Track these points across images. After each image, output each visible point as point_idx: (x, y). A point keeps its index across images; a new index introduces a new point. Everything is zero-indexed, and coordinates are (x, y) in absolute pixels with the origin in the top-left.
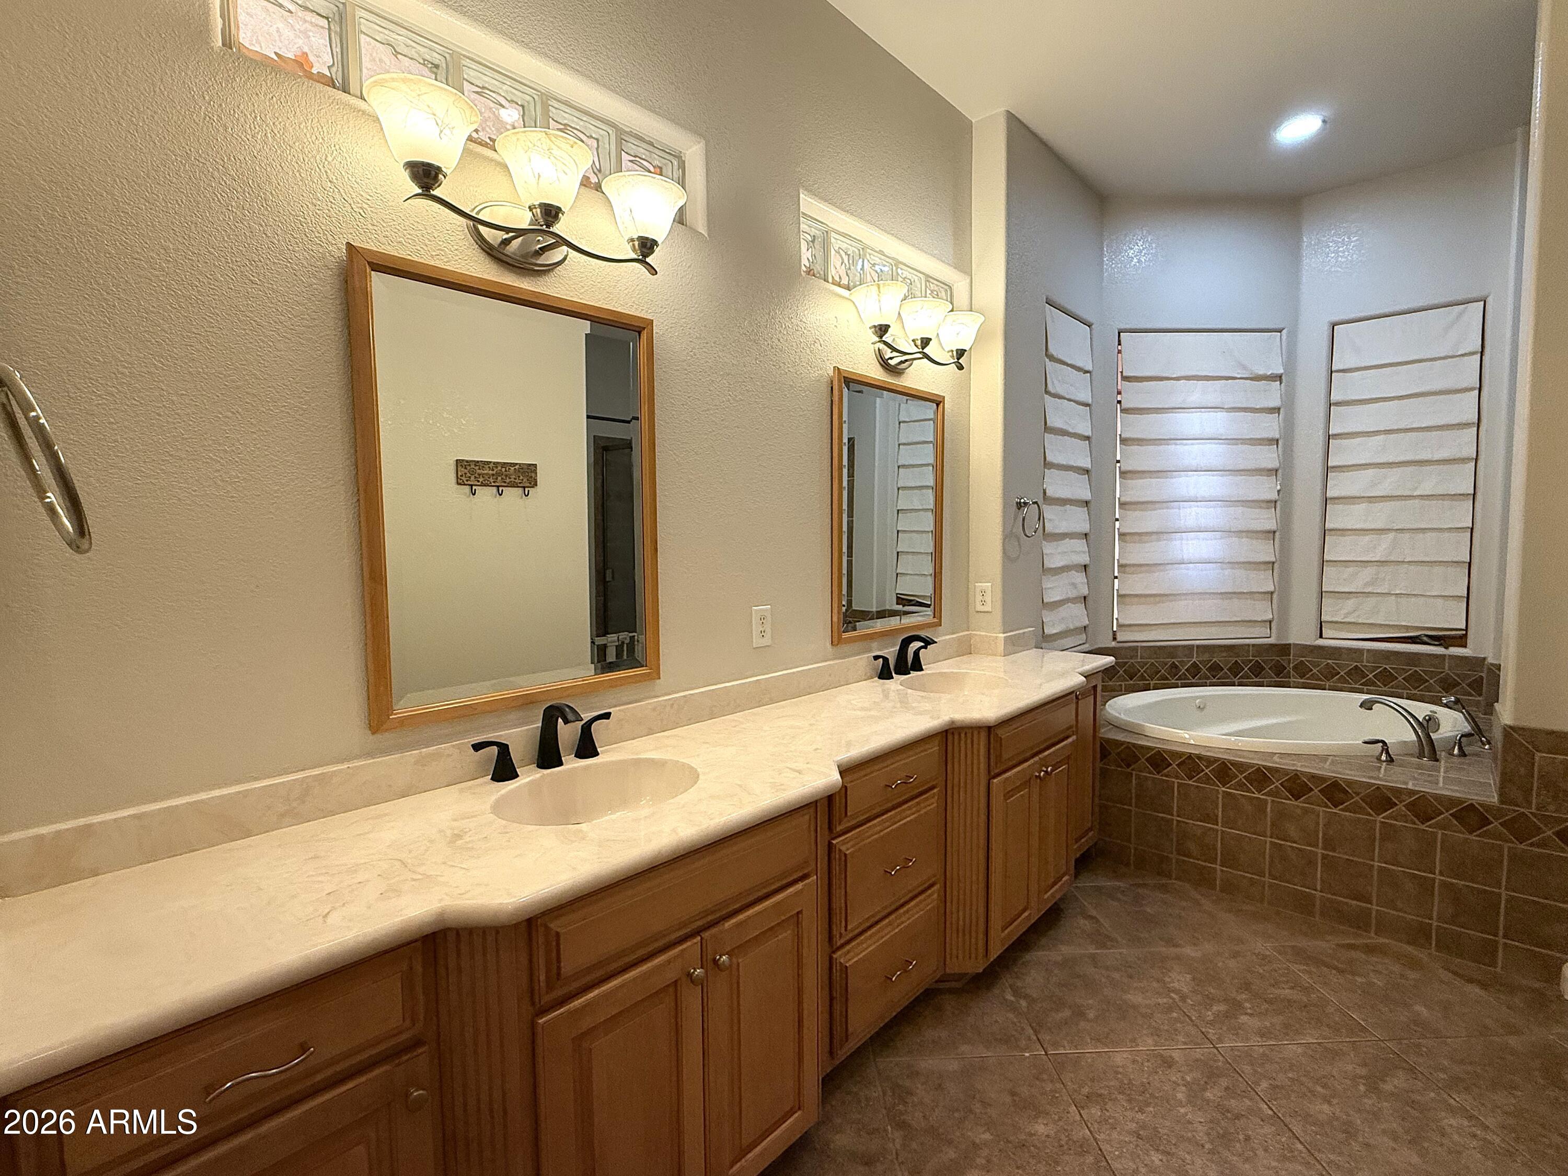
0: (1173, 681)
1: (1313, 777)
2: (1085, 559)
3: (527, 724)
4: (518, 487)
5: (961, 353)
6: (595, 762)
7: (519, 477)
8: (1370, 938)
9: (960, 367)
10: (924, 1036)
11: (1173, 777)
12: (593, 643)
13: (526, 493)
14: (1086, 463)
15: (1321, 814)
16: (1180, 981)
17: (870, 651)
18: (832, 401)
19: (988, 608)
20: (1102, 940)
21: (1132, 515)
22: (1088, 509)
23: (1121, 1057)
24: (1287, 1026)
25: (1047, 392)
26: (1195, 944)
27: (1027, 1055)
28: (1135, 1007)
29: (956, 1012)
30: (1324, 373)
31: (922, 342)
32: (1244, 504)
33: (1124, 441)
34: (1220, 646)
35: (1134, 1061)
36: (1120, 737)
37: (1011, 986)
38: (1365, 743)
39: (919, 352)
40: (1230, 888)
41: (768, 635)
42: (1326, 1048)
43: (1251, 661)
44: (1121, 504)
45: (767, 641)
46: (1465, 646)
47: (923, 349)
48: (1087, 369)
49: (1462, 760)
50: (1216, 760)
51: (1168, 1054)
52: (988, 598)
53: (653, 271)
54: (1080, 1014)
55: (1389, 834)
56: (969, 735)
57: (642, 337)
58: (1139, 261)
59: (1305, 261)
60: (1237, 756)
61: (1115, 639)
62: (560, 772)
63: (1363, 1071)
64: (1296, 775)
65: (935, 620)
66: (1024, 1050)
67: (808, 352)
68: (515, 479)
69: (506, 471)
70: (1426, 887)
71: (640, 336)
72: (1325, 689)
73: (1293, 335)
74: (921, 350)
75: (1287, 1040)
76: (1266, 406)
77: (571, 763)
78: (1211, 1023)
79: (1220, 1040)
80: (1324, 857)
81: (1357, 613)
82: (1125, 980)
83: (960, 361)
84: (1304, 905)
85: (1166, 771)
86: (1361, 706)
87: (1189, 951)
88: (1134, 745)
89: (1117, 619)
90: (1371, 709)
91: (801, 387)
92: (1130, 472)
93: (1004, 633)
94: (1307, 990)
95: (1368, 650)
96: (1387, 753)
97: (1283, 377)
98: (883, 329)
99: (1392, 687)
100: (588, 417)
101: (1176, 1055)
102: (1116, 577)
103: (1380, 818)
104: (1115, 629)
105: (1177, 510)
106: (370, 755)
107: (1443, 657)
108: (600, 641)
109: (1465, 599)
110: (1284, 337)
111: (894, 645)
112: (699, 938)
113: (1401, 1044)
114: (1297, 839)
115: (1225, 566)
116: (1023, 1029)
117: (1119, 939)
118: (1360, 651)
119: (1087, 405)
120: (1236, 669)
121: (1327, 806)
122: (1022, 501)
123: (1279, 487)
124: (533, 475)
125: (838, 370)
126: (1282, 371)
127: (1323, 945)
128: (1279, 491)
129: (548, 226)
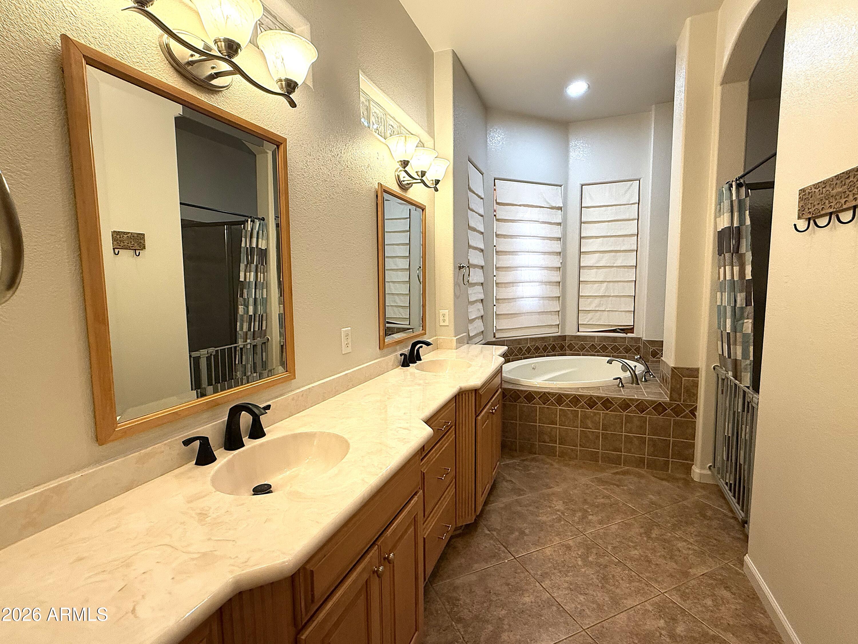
0: (520, 356)
1: (598, 397)
2: (482, 296)
3: (214, 420)
4: (130, 249)
5: (437, 182)
6: (265, 440)
7: (131, 242)
8: (621, 468)
9: (436, 190)
10: (453, 565)
11: (536, 404)
12: (190, 356)
13: (137, 254)
14: (482, 246)
15: (601, 414)
16: (559, 505)
17: (395, 351)
18: (377, 203)
19: (447, 323)
20: (519, 492)
21: (501, 273)
22: (483, 271)
23: (548, 551)
24: (608, 517)
25: (469, 208)
26: (558, 485)
27: (506, 561)
28: (544, 523)
29: (465, 547)
30: (578, 209)
31: (422, 173)
32: (548, 269)
33: (497, 236)
34: (539, 338)
35: (554, 551)
36: (510, 387)
37: (485, 525)
38: (614, 379)
39: (420, 179)
40: (562, 455)
41: (350, 345)
42: (625, 523)
43: (551, 344)
44: (497, 268)
45: (349, 350)
46: (633, 333)
47: (422, 177)
48: (482, 197)
49: (646, 383)
50: (556, 394)
51: (567, 543)
52: (447, 318)
53: (293, 104)
54: (522, 533)
55: (629, 419)
56: (467, 395)
57: (280, 149)
58: (503, 143)
59: (571, 154)
60: (565, 391)
61: (494, 337)
62: (244, 451)
63: (642, 530)
64: (591, 397)
65: (423, 332)
66: (504, 559)
67: (365, 172)
68: (128, 243)
69: (120, 237)
70: (643, 441)
71: (278, 148)
72: (580, 355)
73: (566, 189)
74: (421, 178)
75: (610, 523)
76: (556, 222)
77: (249, 444)
78: (578, 523)
79: (585, 530)
80: (603, 434)
81: (592, 320)
82: (536, 510)
83: (437, 186)
84: (594, 457)
85: (533, 402)
86: (608, 362)
87: (556, 489)
88: (518, 390)
89: (495, 327)
90: (611, 364)
91: (362, 193)
92: (501, 252)
93: (455, 337)
94: (608, 497)
95: (597, 337)
96: (622, 383)
97: (562, 208)
98: (406, 163)
99: (606, 353)
100: (181, 204)
101: (571, 543)
102: (495, 305)
103: (625, 413)
104: (494, 332)
105: (520, 271)
106: (98, 461)
107: (625, 338)
108: (195, 354)
109: (633, 312)
110: (562, 189)
111: (407, 347)
112: (377, 546)
113: (651, 514)
114: (591, 427)
115: (541, 299)
116: (500, 548)
117: (525, 489)
118: (594, 337)
119: (482, 216)
120: (545, 349)
121: (603, 410)
122: (462, 265)
123: (561, 261)
124: (142, 241)
125: (380, 185)
126: (562, 205)
127: (606, 475)
128: (561, 263)
129: (230, 57)
